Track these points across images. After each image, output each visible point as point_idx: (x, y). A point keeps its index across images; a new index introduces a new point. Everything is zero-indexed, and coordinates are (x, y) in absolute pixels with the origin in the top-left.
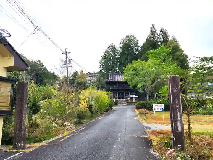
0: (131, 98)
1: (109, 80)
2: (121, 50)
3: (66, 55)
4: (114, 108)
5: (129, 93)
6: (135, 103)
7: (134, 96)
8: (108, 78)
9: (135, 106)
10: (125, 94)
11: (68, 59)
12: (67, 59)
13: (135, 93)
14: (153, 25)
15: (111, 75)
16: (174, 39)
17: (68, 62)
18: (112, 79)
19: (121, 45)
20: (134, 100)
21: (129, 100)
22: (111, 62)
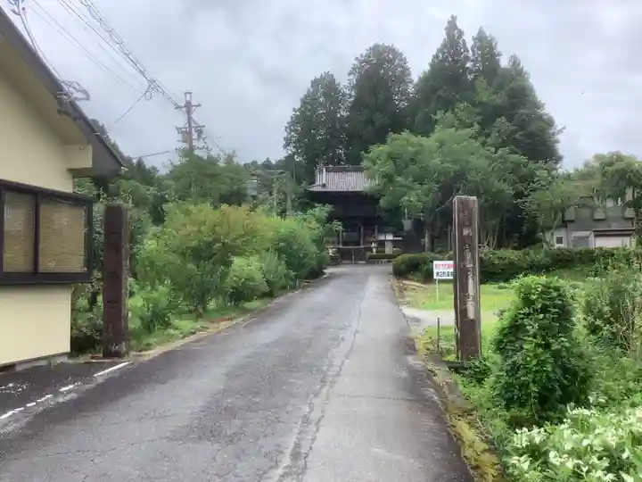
0: (382, 244)
1: (316, 188)
2: (353, 93)
3: (189, 113)
4: (329, 271)
5: (376, 227)
6: (390, 258)
7: (390, 237)
8: (312, 182)
9: (390, 268)
10: (362, 229)
11: (193, 125)
12: (190, 125)
13: (391, 228)
14: (454, 18)
15: (321, 171)
16: (515, 62)
17: (195, 136)
18: (324, 185)
19: (354, 79)
20: (389, 250)
21: (374, 250)
22: (322, 132)
